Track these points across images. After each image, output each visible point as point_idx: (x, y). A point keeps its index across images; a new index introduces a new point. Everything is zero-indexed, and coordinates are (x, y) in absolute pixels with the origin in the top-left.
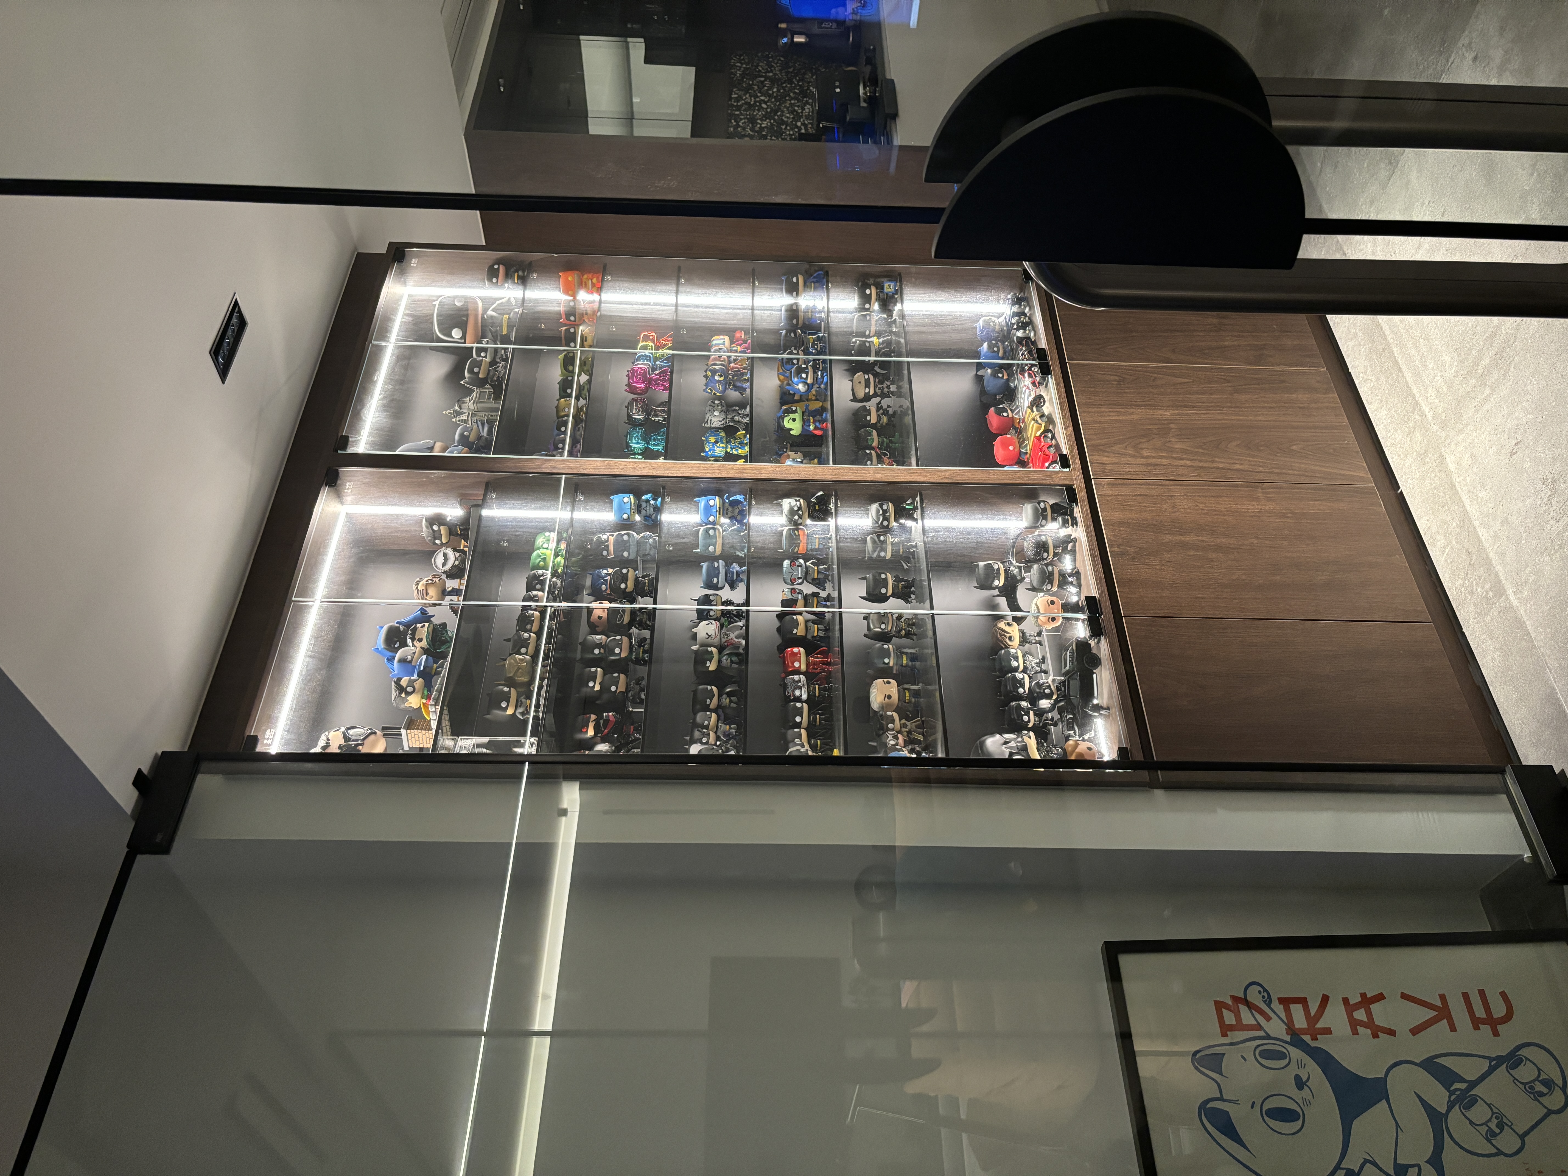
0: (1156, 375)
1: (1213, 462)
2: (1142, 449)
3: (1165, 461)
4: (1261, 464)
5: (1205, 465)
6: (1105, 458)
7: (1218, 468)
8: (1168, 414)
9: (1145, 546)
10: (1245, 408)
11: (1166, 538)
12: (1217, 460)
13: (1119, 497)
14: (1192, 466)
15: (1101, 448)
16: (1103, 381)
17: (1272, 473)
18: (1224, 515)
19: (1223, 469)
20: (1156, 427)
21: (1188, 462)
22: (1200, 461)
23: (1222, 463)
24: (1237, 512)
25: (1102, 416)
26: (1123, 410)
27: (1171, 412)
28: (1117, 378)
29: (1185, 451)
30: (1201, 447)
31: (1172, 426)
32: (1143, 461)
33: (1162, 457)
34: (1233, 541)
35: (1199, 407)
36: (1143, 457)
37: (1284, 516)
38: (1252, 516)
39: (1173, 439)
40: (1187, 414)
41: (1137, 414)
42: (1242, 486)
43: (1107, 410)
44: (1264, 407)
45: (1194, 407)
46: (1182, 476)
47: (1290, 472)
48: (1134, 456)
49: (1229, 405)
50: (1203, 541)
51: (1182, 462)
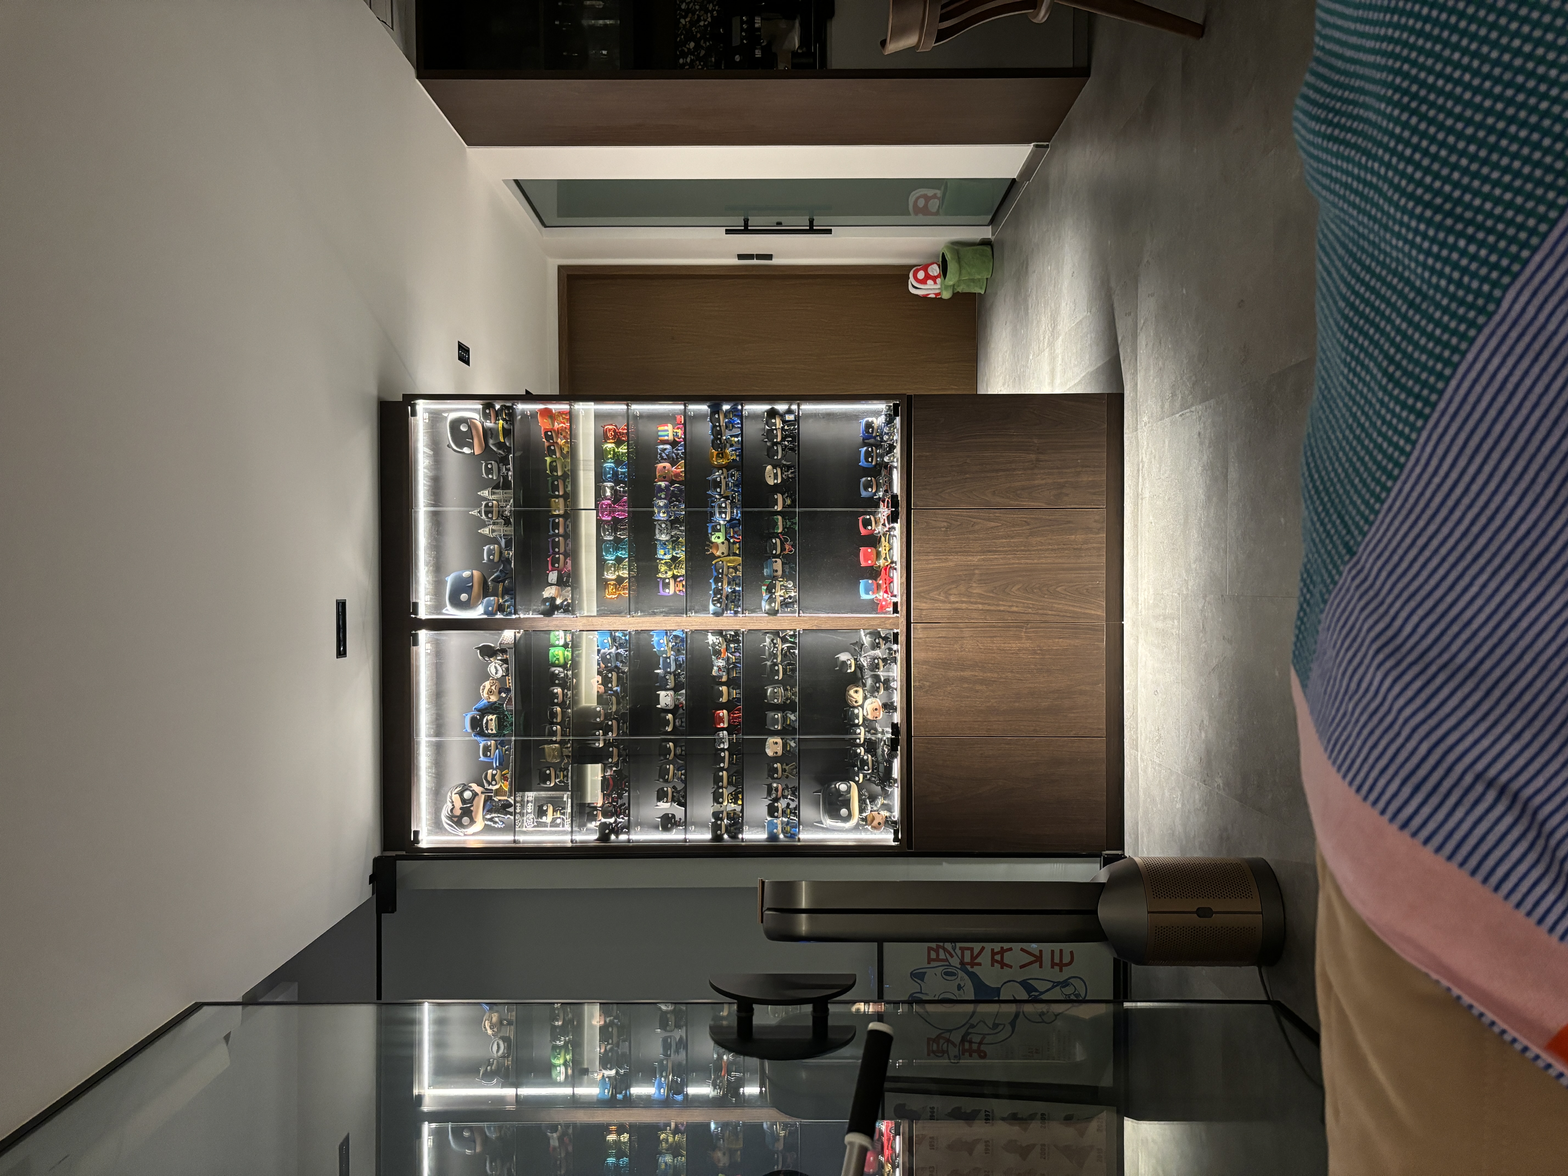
0: (975, 520)
1: (998, 605)
2: (950, 595)
3: (964, 606)
4: (1031, 606)
5: (992, 608)
6: (924, 605)
7: (1000, 611)
8: (975, 559)
9: (936, 680)
10: (1034, 551)
11: (951, 674)
12: (1001, 603)
13: (927, 639)
14: (982, 610)
15: (922, 594)
16: (935, 528)
17: (1037, 614)
18: (994, 653)
19: (1003, 611)
20: (965, 573)
21: (980, 607)
22: (989, 604)
23: (1004, 605)
24: (1003, 650)
25: (928, 564)
26: (944, 557)
27: (979, 557)
28: (945, 524)
29: (980, 596)
30: (992, 592)
31: (977, 572)
32: (948, 606)
33: (963, 602)
34: (996, 675)
35: (1000, 551)
36: (950, 603)
37: (1035, 652)
38: (1012, 654)
39: (974, 585)
40: (990, 560)
41: (953, 561)
42: (1013, 627)
43: (932, 557)
44: (1048, 550)
45: (996, 551)
46: (973, 619)
47: (1050, 612)
48: (944, 602)
49: (1023, 548)
50: (975, 676)
51: (975, 606)
